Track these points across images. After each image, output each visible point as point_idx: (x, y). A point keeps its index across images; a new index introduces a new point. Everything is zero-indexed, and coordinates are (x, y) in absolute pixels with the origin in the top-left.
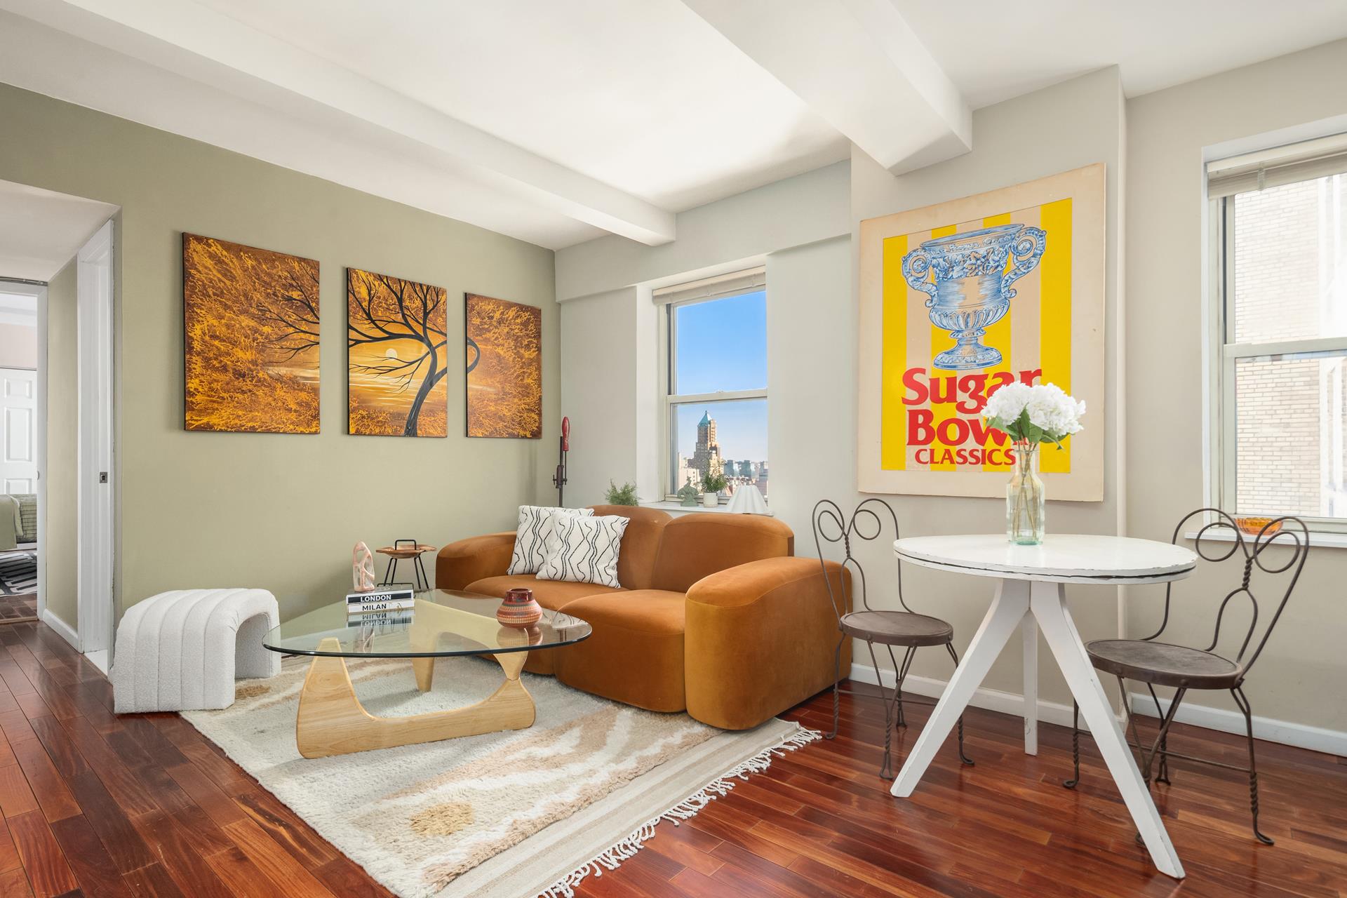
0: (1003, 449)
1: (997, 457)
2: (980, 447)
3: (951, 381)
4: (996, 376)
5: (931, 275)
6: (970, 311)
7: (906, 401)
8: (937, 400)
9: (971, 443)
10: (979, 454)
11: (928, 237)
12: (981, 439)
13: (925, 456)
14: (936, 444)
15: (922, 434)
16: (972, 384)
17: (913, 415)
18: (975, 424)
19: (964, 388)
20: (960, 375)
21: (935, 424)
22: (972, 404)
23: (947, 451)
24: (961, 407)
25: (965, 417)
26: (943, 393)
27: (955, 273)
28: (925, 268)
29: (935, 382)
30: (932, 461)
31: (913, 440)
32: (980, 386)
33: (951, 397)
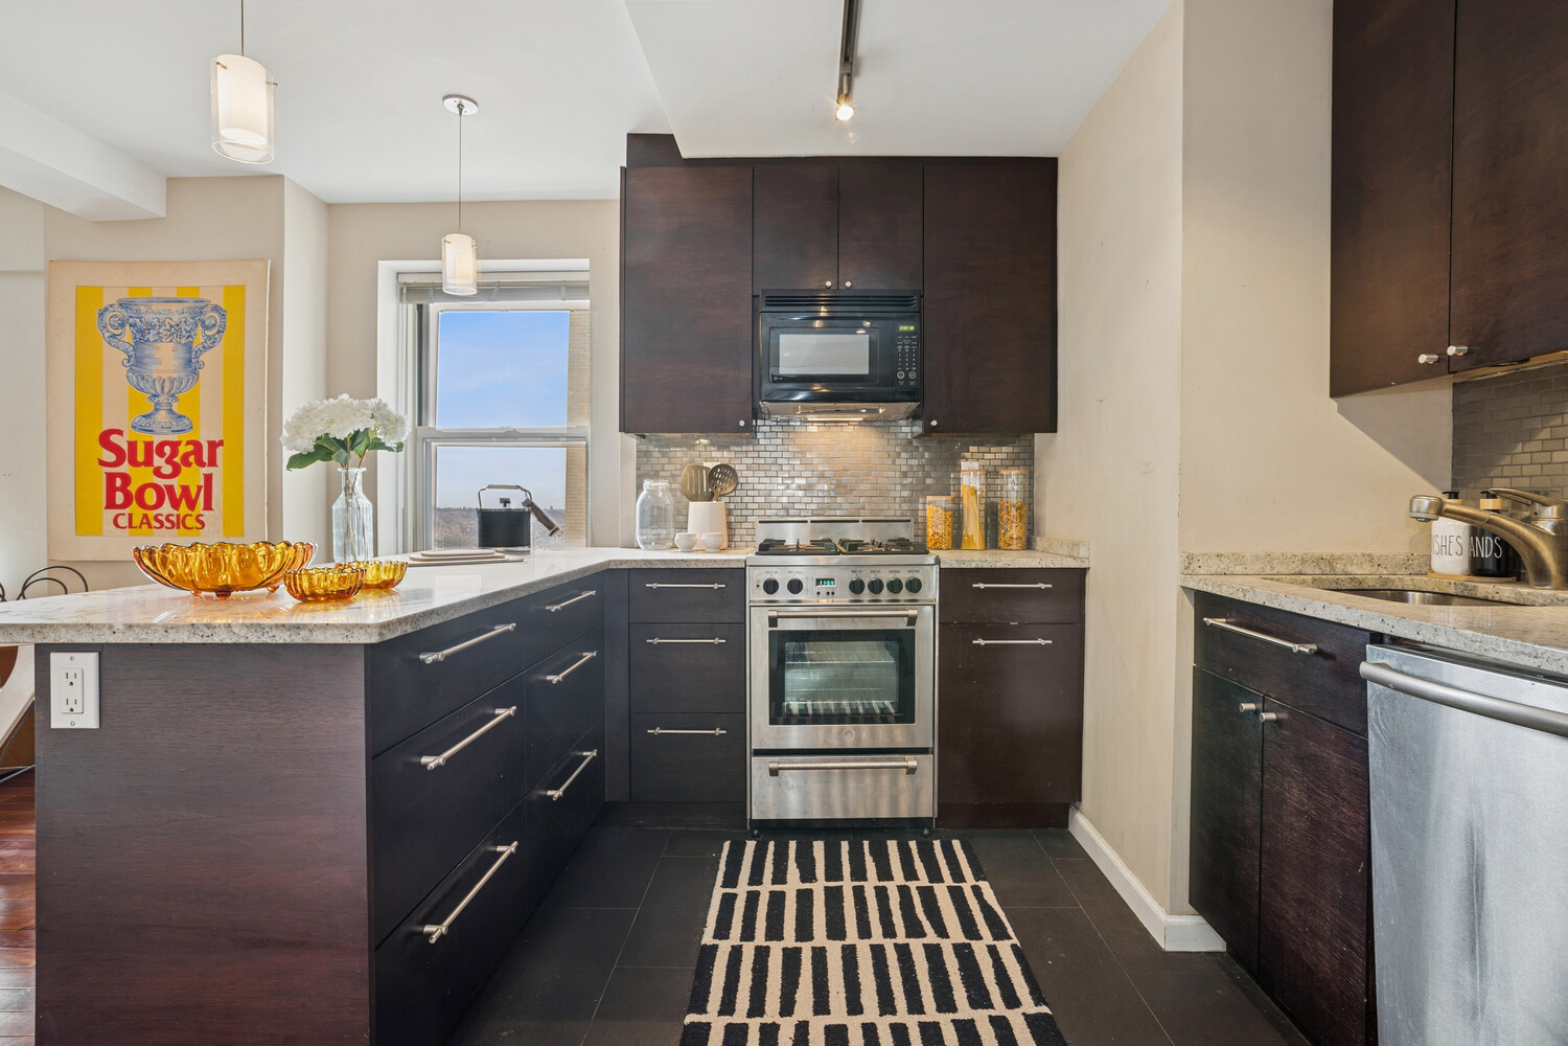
0: (195, 513)
1: (190, 522)
2: (175, 512)
3: (148, 445)
4: (188, 443)
5: (128, 335)
6: (165, 376)
7: (102, 463)
8: (134, 463)
9: (167, 508)
10: (174, 519)
11: (125, 295)
12: (175, 504)
13: (123, 521)
14: (134, 508)
15: (120, 498)
16: (167, 450)
17: (111, 478)
18: (170, 489)
19: (161, 454)
20: (157, 440)
21: (133, 488)
22: (167, 469)
23: (145, 516)
24: (158, 472)
25: (162, 482)
26: (141, 457)
27: (151, 336)
28: (122, 325)
29: (132, 445)
30: (130, 526)
31: (111, 504)
32: (174, 453)
33: (148, 462)
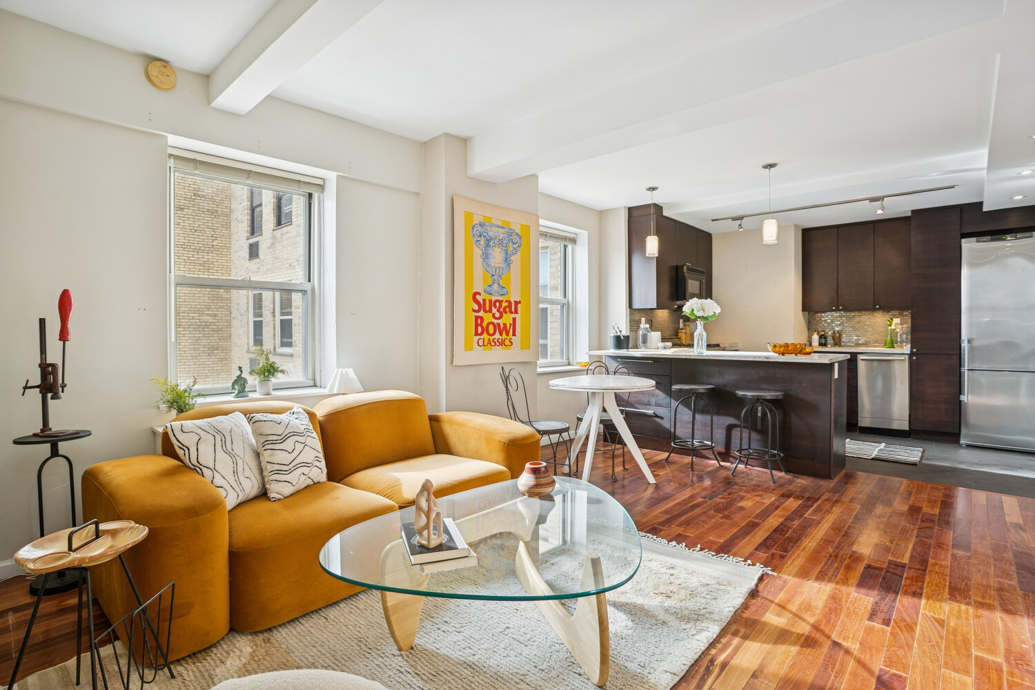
0: (508, 338)
1: (507, 342)
2: (501, 337)
3: (490, 301)
4: (506, 301)
5: (483, 242)
6: (497, 265)
7: (474, 311)
8: (485, 311)
9: (497, 336)
10: (500, 341)
11: (481, 219)
12: (501, 334)
13: (481, 343)
14: (485, 335)
15: (480, 330)
16: (498, 304)
17: (477, 318)
18: (499, 324)
19: (495, 307)
20: (494, 299)
21: (484, 325)
22: (497, 315)
23: (489, 339)
24: (494, 316)
25: (496, 321)
26: (487, 309)
27: (491, 244)
28: (480, 236)
29: (484, 301)
30: (484, 345)
31: (477, 334)
32: (500, 306)
33: (490, 311)
